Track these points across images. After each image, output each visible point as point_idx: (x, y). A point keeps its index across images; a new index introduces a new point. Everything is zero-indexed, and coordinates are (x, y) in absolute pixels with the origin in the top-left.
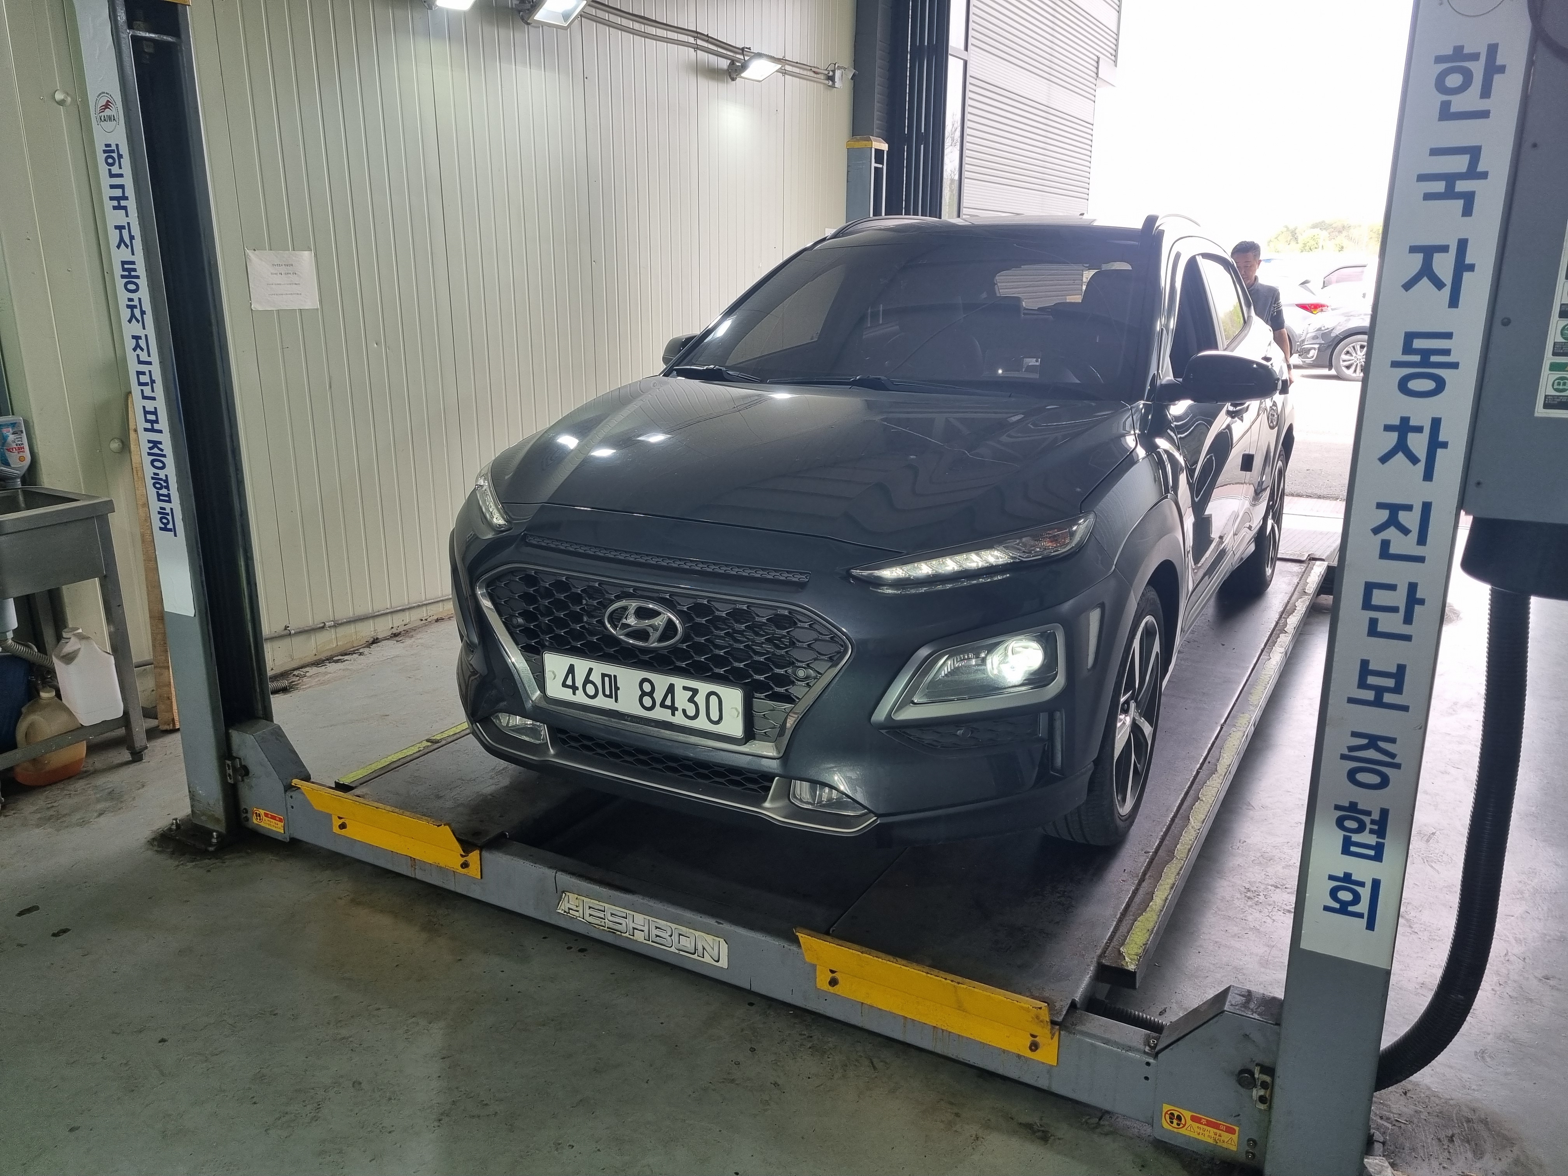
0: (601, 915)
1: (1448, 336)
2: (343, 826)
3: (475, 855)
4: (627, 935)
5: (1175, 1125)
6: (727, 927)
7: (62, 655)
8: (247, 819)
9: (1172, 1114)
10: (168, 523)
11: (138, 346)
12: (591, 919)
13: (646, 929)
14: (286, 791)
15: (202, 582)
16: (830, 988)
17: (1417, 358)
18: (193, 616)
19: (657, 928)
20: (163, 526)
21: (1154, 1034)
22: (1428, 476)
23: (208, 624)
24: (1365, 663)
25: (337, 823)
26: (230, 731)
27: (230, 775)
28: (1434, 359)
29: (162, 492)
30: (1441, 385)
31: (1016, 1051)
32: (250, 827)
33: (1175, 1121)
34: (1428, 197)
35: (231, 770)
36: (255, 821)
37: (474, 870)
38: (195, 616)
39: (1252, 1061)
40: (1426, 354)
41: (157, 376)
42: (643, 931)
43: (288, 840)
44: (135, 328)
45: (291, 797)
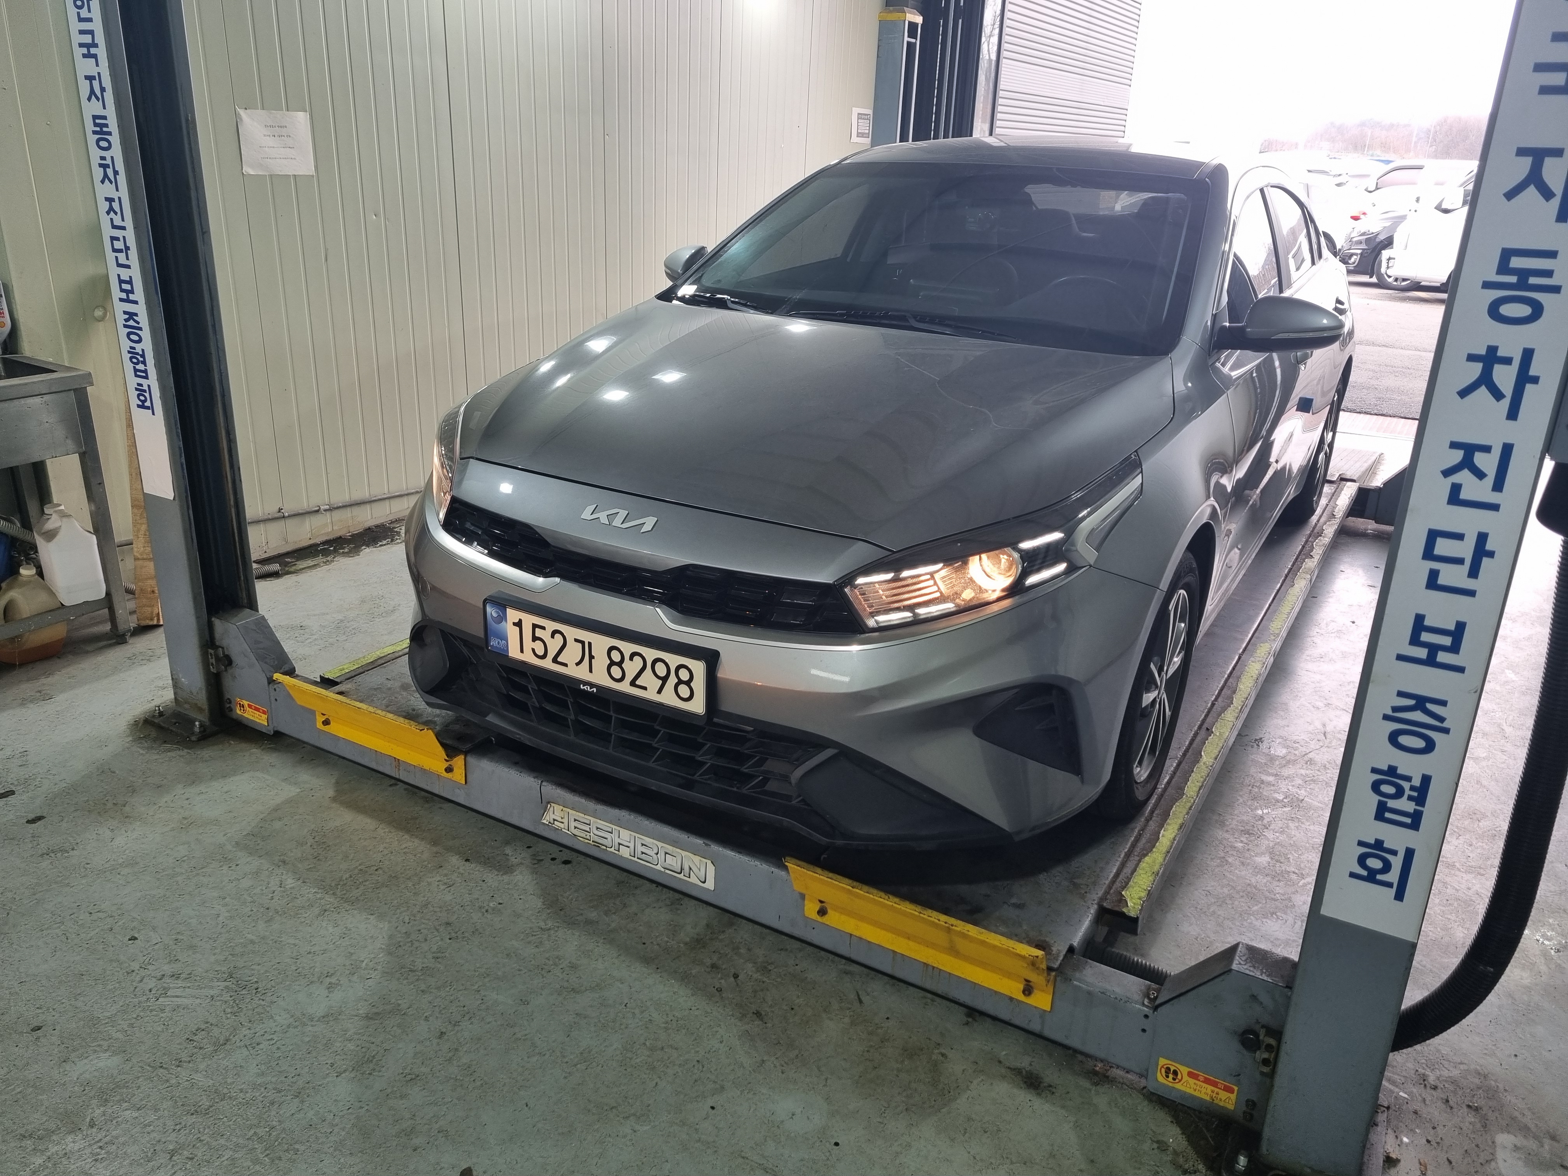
0: (587, 828)
1: (1552, 254)
2: (326, 722)
3: (459, 761)
4: (612, 850)
5: (1170, 1079)
6: (716, 848)
7: (43, 531)
8: (231, 710)
9: (1168, 1069)
10: (146, 400)
11: (111, 210)
12: (576, 832)
13: (632, 845)
14: (269, 683)
15: (182, 465)
16: (818, 917)
17: (1513, 279)
18: (172, 499)
19: (643, 845)
20: (140, 403)
21: (1154, 986)
22: (1513, 414)
23: (188, 508)
24: (1419, 619)
25: (320, 719)
26: (213, 619)
27: (212, 664)
28: (1533, 280)
29: (138, 367)
30: (1537, 311)
31: (1008, 993)
32: (234, 717)
33: (1171, 1076)
34: (1545, 90)
35: (214, 660)
36: (238, 712)
37: (458, 775)
38: (174, 499)
39: (1258, 1022)
40: (1524, 274)
41: (132, 242)
42: (628, 847)
43: (272, 733)
44: (107, 190)
45: (275, 690)
